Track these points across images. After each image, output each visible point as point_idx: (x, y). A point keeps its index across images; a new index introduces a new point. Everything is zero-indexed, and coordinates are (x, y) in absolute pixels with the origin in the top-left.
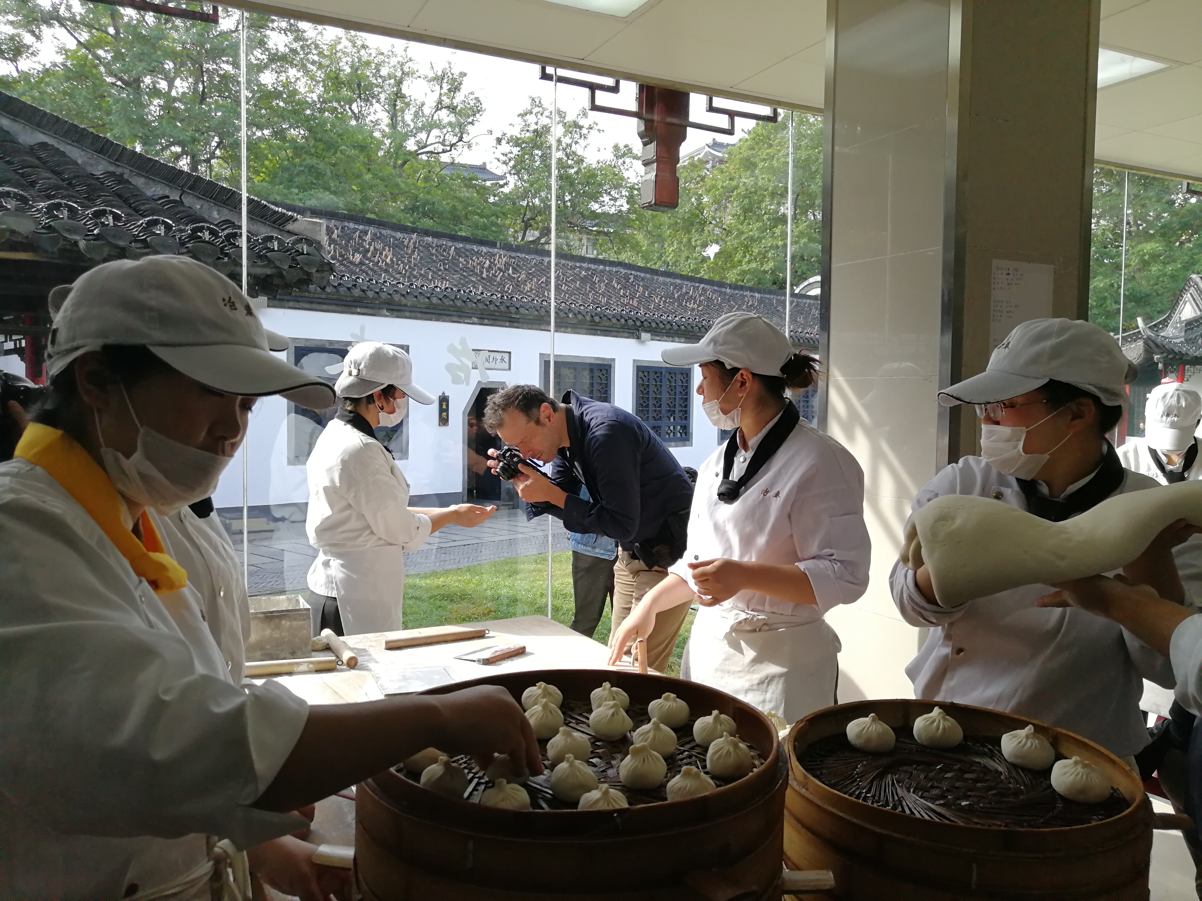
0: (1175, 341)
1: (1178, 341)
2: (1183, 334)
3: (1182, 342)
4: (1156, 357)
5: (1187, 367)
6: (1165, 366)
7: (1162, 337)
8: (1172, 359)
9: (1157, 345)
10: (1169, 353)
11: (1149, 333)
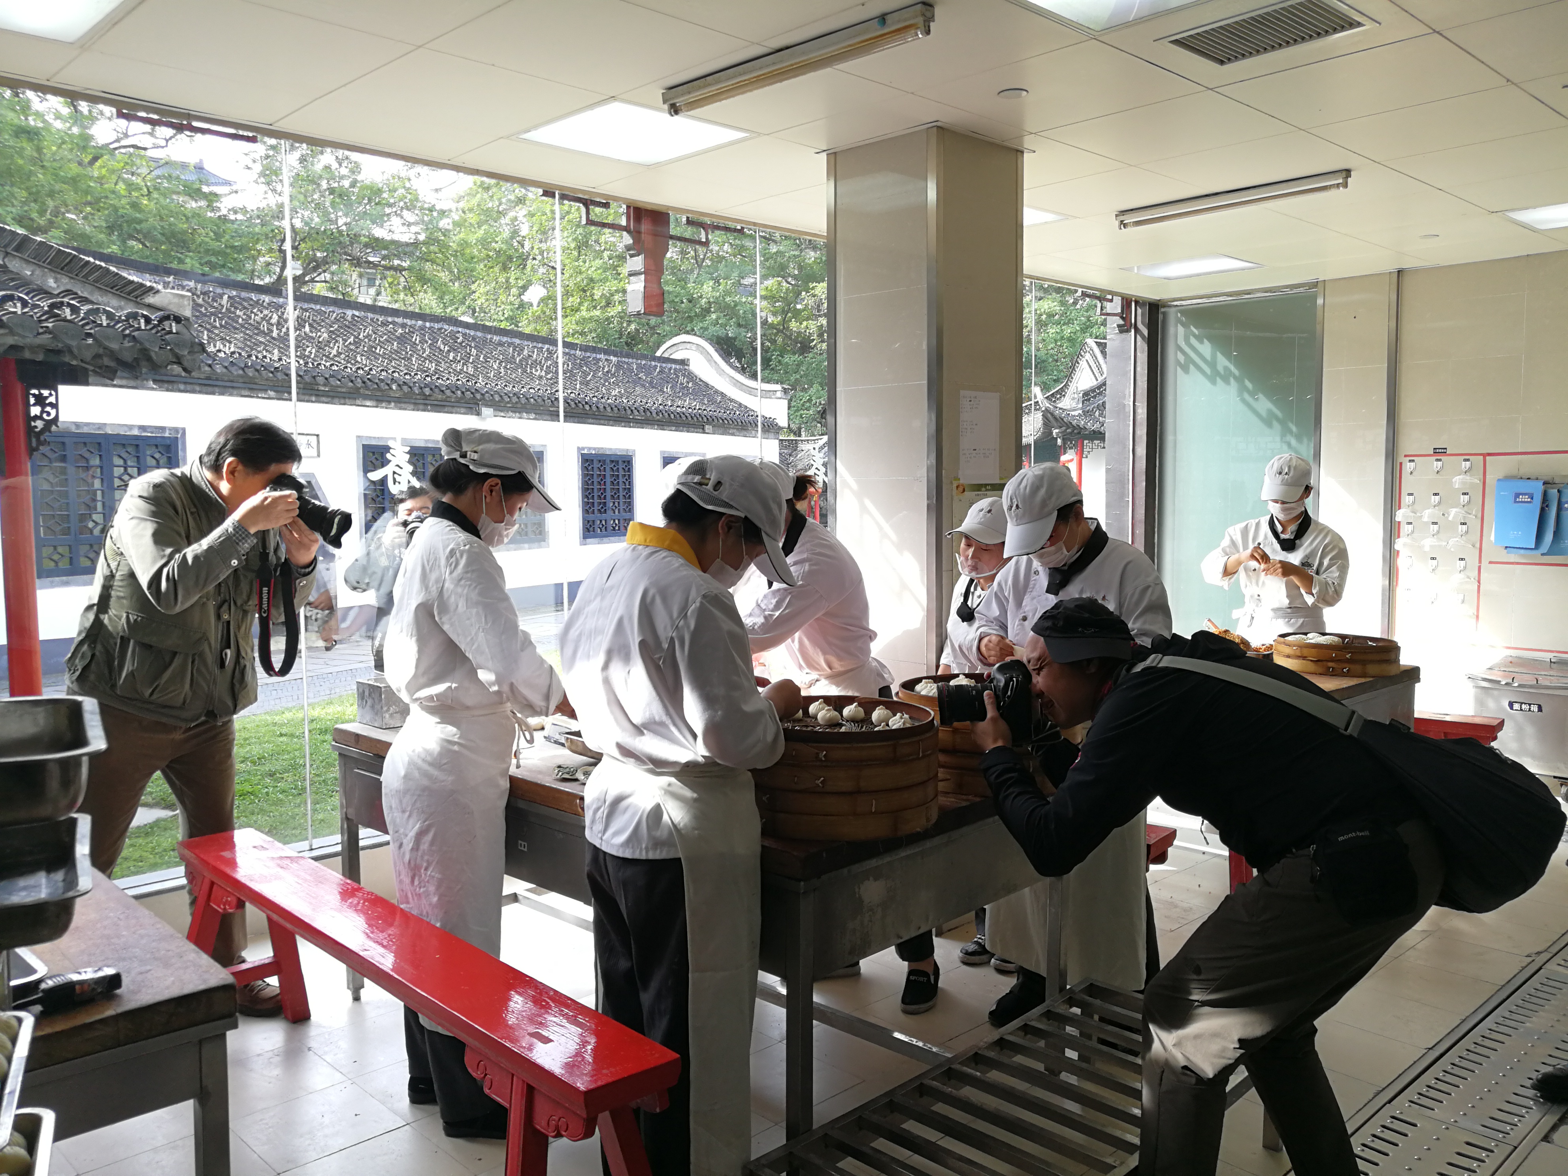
0: (1073, 413)
1: (1076, 413)
2: (1080, 405)
3: (1079, 415)
4: (1055, 432)
5: (1086, 442)
6: (1064, 441)
7: (1060, 409)
8: (1071, 433)
9: (1055, 418)
10: (1068, 428)
11: (1048, 405)
